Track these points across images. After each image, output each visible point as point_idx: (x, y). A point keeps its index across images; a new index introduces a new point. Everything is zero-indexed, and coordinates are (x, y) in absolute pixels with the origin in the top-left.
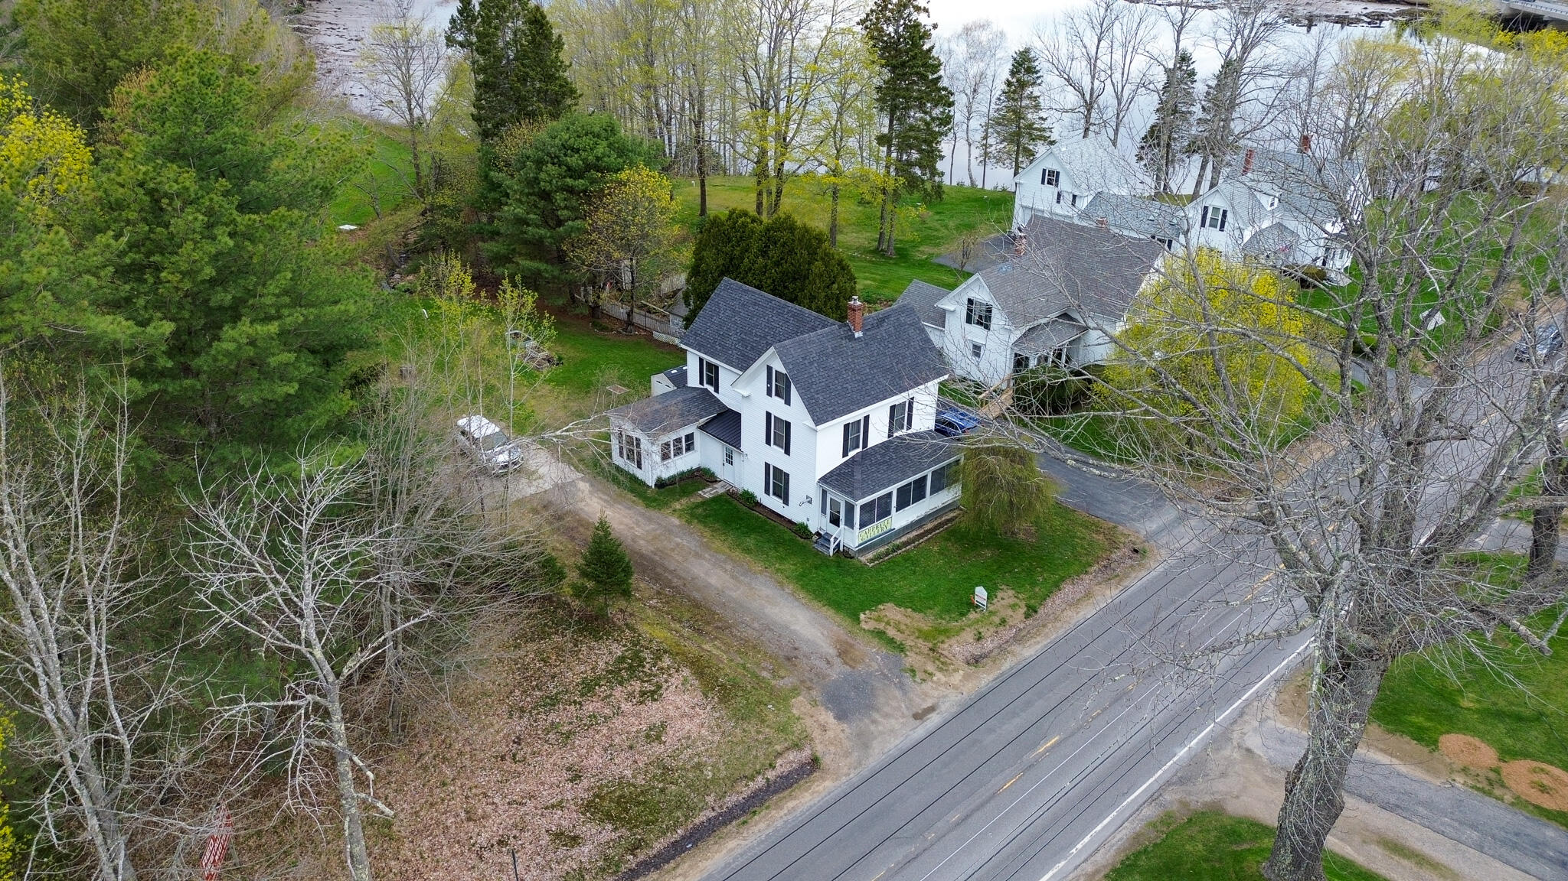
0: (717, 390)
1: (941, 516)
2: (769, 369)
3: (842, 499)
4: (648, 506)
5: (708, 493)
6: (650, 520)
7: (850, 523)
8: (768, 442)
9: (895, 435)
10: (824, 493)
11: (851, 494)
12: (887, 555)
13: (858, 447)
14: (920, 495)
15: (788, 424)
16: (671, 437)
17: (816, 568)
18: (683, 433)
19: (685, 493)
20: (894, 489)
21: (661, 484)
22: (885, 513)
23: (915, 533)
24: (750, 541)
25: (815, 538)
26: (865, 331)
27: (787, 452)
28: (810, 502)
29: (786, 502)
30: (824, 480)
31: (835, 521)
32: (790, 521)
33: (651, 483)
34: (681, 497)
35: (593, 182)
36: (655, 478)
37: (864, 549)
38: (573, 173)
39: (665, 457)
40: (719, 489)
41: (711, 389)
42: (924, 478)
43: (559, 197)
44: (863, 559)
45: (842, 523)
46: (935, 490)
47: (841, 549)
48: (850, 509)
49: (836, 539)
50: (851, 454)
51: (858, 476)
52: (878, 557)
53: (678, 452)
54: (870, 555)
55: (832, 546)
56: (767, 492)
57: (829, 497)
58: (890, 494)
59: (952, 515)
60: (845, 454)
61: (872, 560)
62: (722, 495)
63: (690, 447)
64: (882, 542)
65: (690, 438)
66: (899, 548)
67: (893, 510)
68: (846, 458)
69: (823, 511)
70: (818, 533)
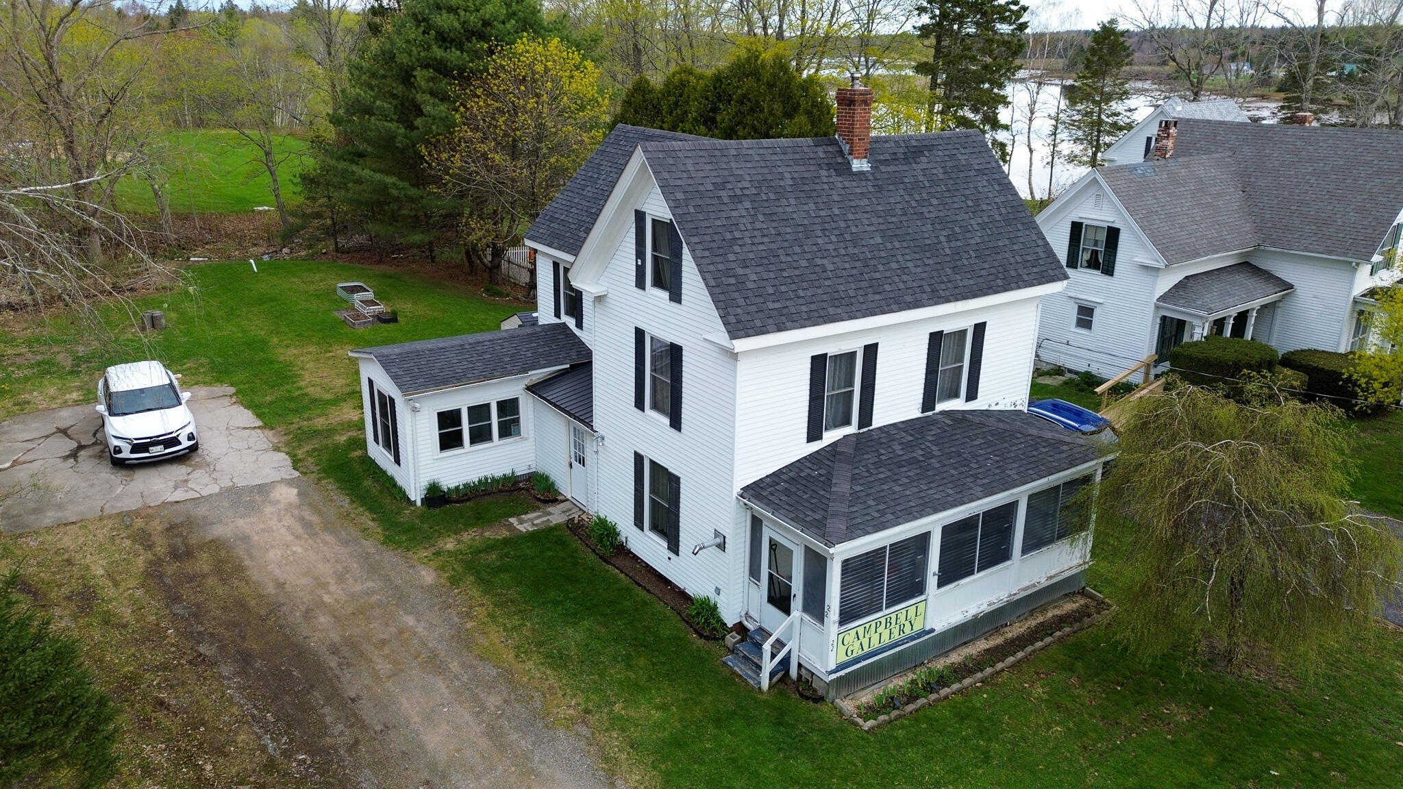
0: (579, 325)
1: (1043, 609)
2: (640, 216)
3: (795, 540)
4: (387, 541)
5: (526, 524)
7: (815, 607)
8: (639, 404)
9: (940, 407)
10: (756, 523)
11: (819, 528)
12: (912, 698)
13: (847, 422)
14: (997, 554)
16: (461, 400)
17: (718, 722)
18: (491, 394)
19: (480, 519)
20: (934, 524)
21: (436, 497)
22: (911, 587)
23: (982, 645)
24: (573, 637)
25: (732, 639)
26: (876, 164)
27: (676, 423)
28: (722, 546)
29: (674, 547)
30: (755, 491)
31: (780, 599)
32: (683, 595)
33: (416, 494)
34: (467, 525)
36: (424, 483)
37: (851, 680)
39: (450, 441)
40: (556, 516)
41: (571, 322)
42: (1011, 508)
44: (848, 705)
45: (796, 610)
46: (1034, 543)
47: (794, 672)
48: (816, 565)
49: (779, 644)
50: (831, 436)
51: (842, 486)
52: (890, 703)
53: (481, 435)
54: (867, 697)
55: (768, 665)
56: (639, 523)
57: (767, 534)
58: (924, 538)
59: (1068, 607)
60: (814, 433)
61: (870, 711)
62: (557, 527)
63: (509, 429)
64: (899, 663)
65: (509, 408)
66: (942, 680)
67: (932, 581)
68: (816, 446)
69: (754, 572)
70: (740, 628)
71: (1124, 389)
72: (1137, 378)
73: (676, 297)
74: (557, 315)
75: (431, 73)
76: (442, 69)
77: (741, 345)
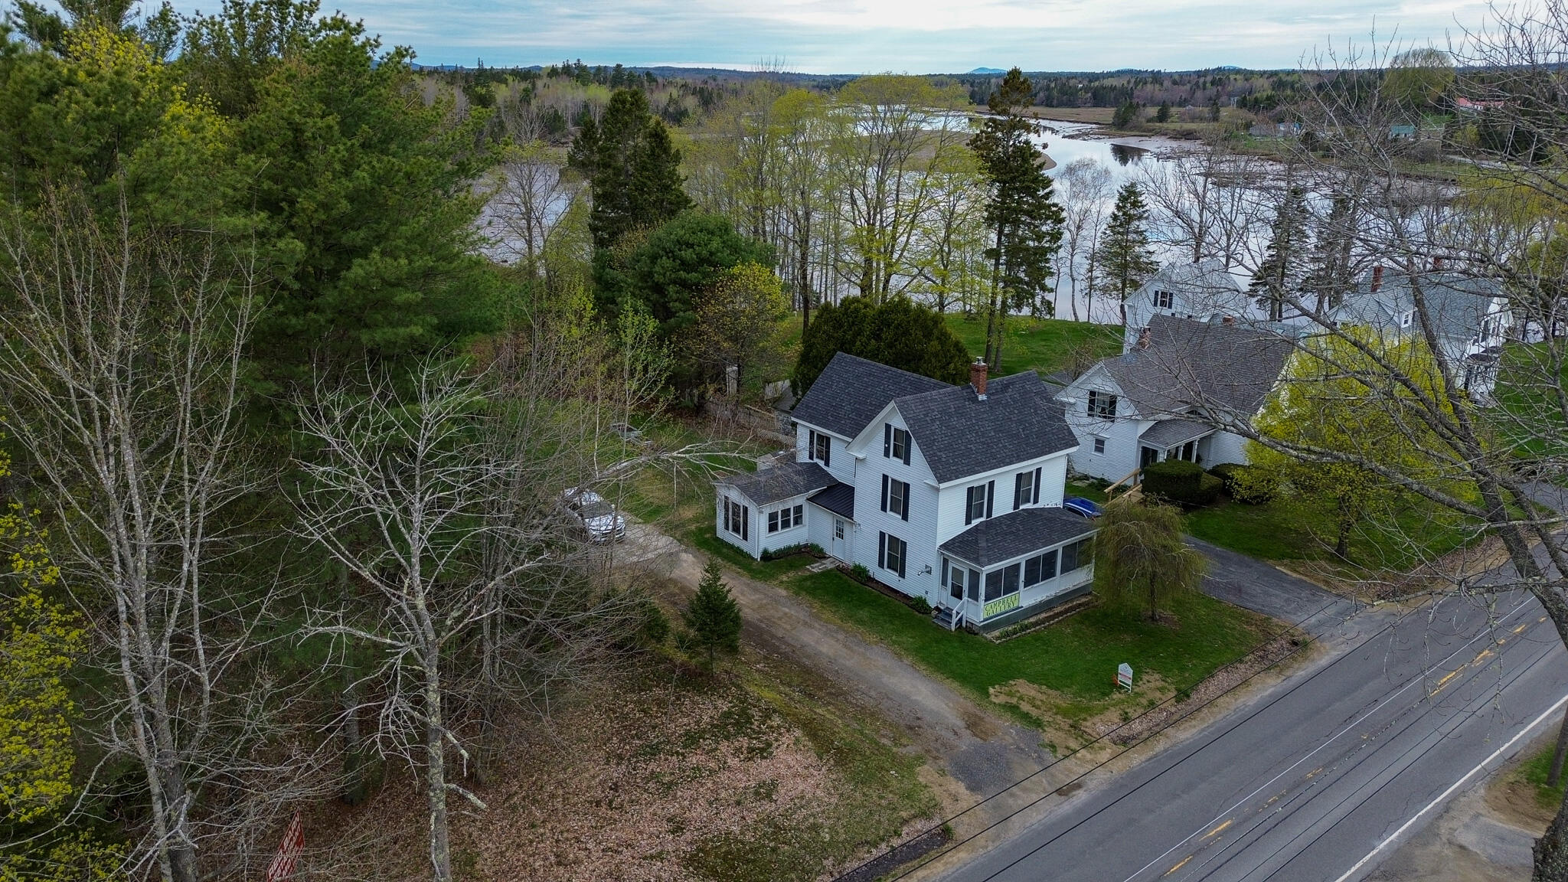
0: (827, 464)
1: (1072, 600)
2: (888, 427)
3: (964, 566)
4: (753, 577)
5: (816, 568)
6: (756, 590)
7: (974, 595)
8: (884, 508)
9: (1021, 507)
10: (945, 562)
11: (977, 560)
12: (1015, 634)
13: (981, 516)
14: (1049, 574)
15: (907, 486)
16: (778, 507)
17: (937, 642)
18: (791, 504)
19: (791, 567)
20: (1022, 559)
21: (766, 556)
22: (1012, 588)
23: (1044, 615)
24: (864, 613)
25: (934, 613)
26: (989, 395)
27: (905, 517)
28: (929, 572)
29: (902, 574)
30: (945, 546)
31: (957, 593)
32: (906, 596)
33: (757, 556)
34: (788, 570)
35: (706, 275)
36: (761, 550)
37: (989, 627)
38: (685, 265)
39: (773, 528)
40: (828, 565)
41: (821, 463)
42: (1054, 553)
43: (671, 289)
44: (988, 636)
45: (965, 598)
46: (1065, 569)
47: (964, 624)
48: (974, 576)
49: (958, 613)
50: (975, 522)
51: (983, 544)
52: (1007, 634)
53: (786, 524)
54: (997, 633)
55: (955, 620)
56: (881, 564)
57: (951, 565)
58: (1018, 566)
59: (1084, 600)
60: (968, 522)
61: (998, 638)
62: (831, 570)
63: (798, 521)
64: (1008, 621)
65: (799, 509)
66: (1027, 627)
67: (1021, 585)
68: (969, 527)
69: (944, 583)
70: (937, 608)
71: (1122, 489)
72: (1130, 482)
73: (907, 462)
74: (811, 457)
75: (678, 288)
76: (684, 284)
77: (942, 486)
